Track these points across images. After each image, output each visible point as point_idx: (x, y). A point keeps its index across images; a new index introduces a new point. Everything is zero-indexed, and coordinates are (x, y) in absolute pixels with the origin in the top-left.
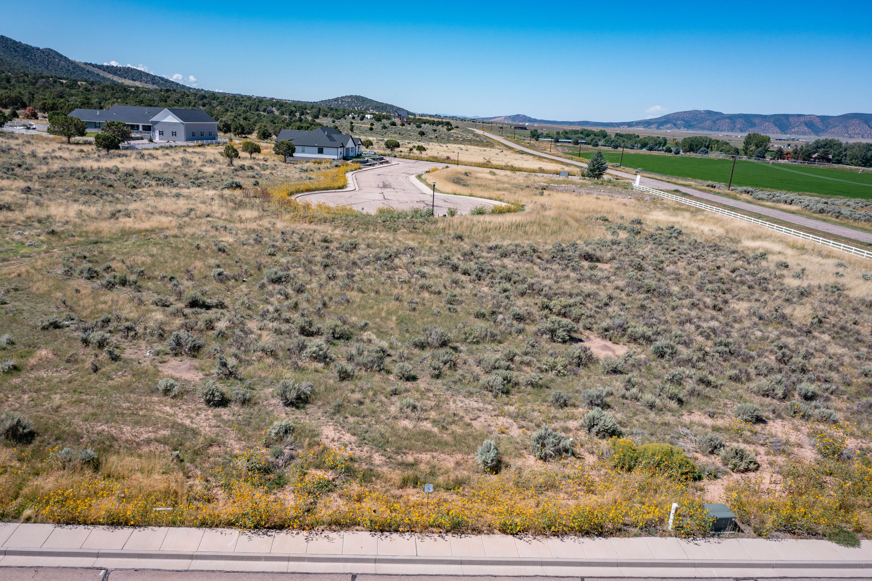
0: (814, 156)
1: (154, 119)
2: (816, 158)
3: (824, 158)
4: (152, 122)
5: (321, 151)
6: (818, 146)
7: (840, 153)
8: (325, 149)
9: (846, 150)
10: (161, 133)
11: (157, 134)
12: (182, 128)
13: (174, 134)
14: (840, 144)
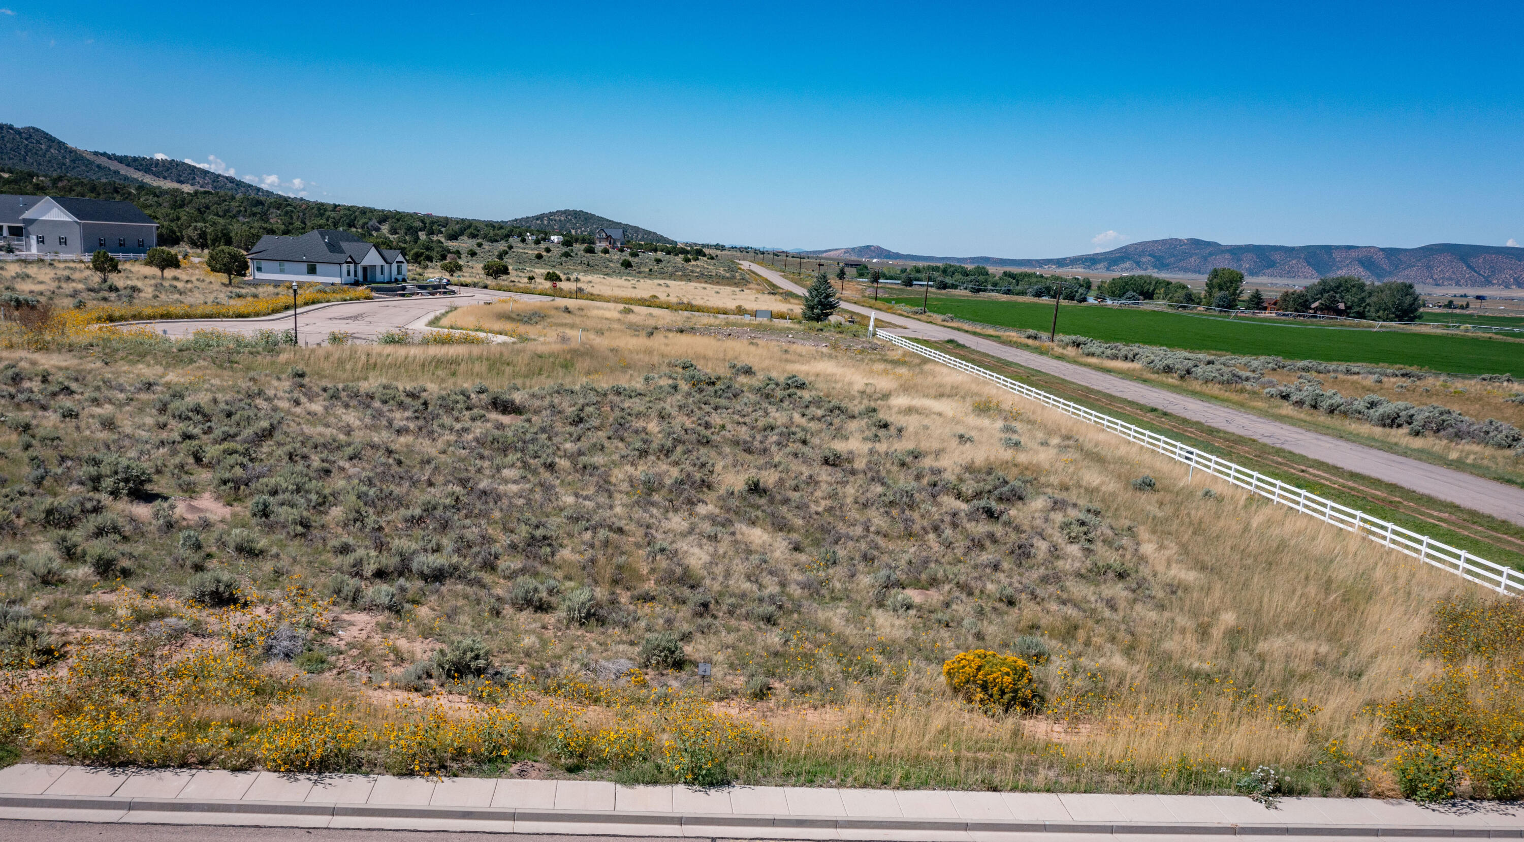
0: (1313, 306)
1: (27, 215)
2: (1316, 309)
3: (1330, 309)
4: (24, 221)
5: (312, 270)
6: (1324, 289)
7: (1363, 300)
8: (318, 266)
9: (1370, 295)
10: (41, 240)
11: (33, 240)
12: (77, 230)
13: (63, 241)
14: (1361, 287)
